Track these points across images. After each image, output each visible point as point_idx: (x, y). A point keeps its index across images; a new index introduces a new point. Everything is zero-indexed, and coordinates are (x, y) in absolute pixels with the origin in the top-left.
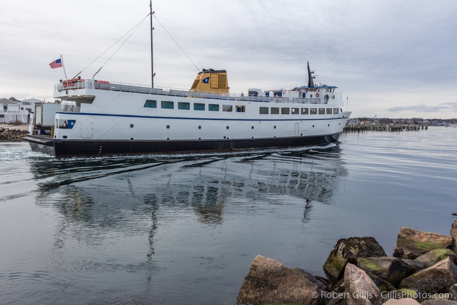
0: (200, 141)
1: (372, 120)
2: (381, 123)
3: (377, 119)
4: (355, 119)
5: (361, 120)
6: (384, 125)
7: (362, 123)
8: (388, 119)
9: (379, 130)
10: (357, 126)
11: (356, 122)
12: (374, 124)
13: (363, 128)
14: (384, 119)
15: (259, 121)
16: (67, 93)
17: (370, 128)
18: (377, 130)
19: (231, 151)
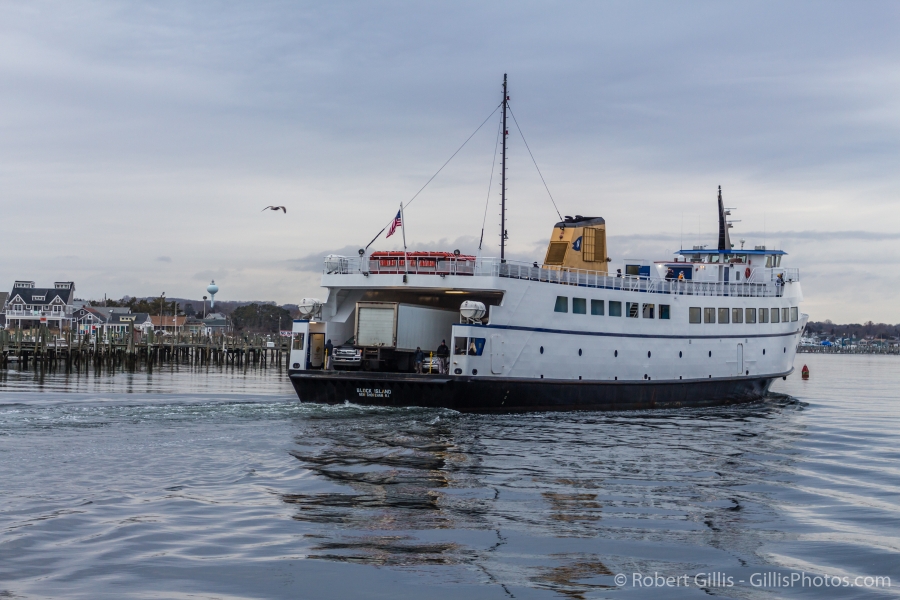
0: (616, 382)
1: (194, 311)
2: (238, 327)
3: (219, 307)
4: (110, 303)
5: (141, 307)
6: (252, 338)
7: (146, 325)
8: (270, 308)
9: (231, 364)
10: (123, 342)
11: (115, 318)
12: (206, 331)
13: (154, 355)
14: (254, 306)
15: (688, 340)
16: (405, 280)
17: (185, 350)
18: (219, 363)
19: (653, 407)
